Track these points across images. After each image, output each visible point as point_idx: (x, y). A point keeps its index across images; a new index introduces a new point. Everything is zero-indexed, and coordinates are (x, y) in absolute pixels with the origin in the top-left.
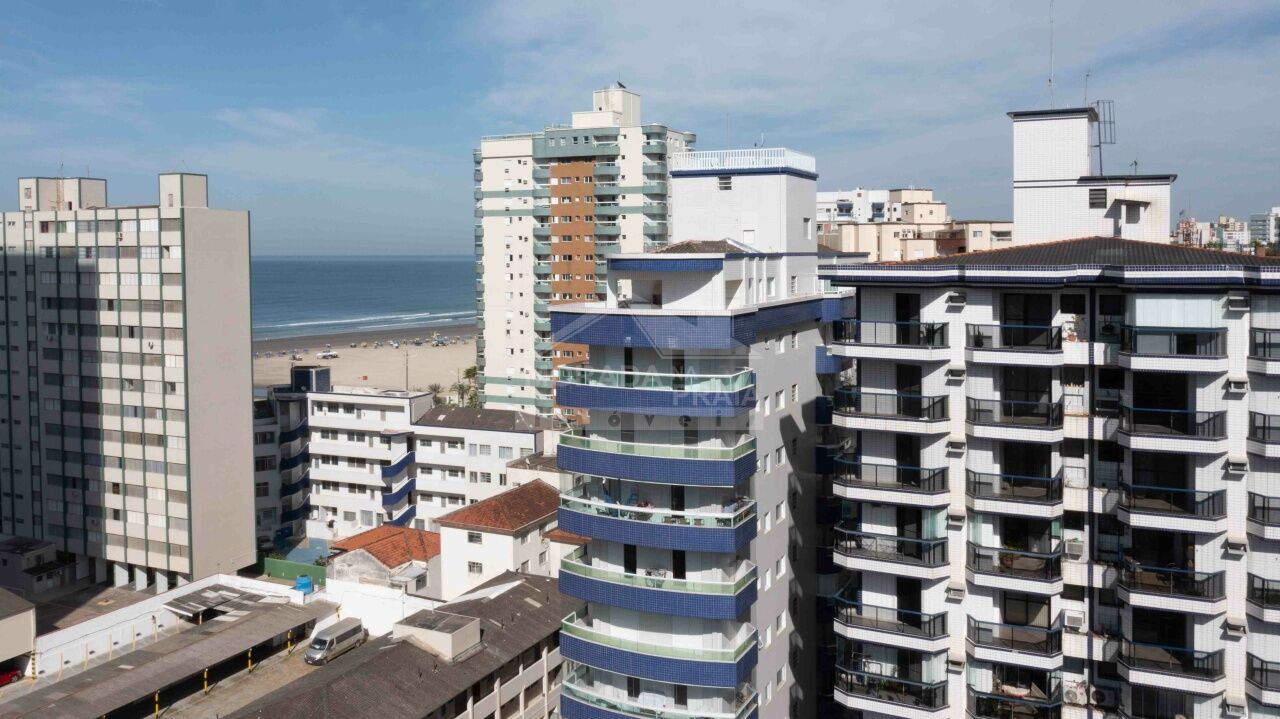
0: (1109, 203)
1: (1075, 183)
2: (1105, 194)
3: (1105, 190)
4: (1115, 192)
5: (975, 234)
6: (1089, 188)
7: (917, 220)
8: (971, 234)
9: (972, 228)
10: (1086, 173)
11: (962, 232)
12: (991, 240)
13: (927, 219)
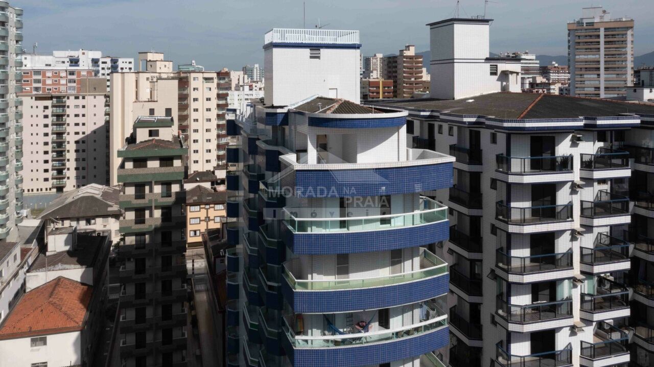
0: (499, 73)
1: (483, 61)
2: (497, 68)
3: (496, 65)
4: (502, 67)
5: (194, 79)
6: (489, 64)
7: (158, 71)
8: (192, 79)
9: (193, 75)
10: (488, 56)
11: (187, 78)
12: (203, 82)
13: (164, 70)
